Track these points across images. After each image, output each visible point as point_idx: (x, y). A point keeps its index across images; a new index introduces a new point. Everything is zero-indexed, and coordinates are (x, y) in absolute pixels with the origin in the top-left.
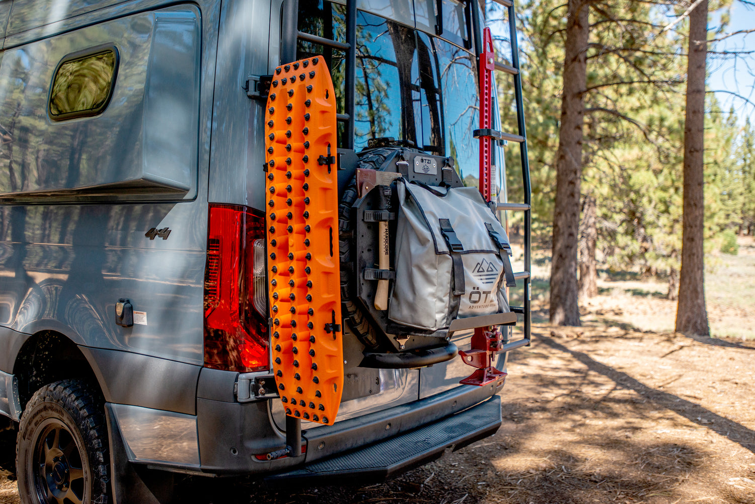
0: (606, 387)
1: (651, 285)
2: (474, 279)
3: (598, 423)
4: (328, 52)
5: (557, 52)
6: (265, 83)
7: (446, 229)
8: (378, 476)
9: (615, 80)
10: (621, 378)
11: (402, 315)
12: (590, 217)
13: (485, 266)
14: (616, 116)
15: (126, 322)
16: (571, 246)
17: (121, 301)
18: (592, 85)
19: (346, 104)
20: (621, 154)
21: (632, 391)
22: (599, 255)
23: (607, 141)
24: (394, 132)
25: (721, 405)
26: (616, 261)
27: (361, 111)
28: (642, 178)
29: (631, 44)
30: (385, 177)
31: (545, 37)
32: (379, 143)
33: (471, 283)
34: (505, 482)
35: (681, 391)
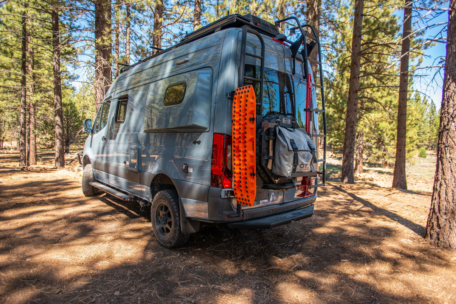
0: (360, 206)
1: (387, 169)
2: (302, 160)
3: (353, 219)
4: (254, 83)
5: (347, 74)
6: (233, 93)
7: (292, 142)
8: (268, 227)
9: (371, 86)
10: (366, 203)
11: (277, 171)
12: (361, 141)
13: (306, 156)
14: (372, 100)
15: (186, 171)
16: (351, 152)
17: (185, 164)
18: (362, 88)
19: (259, 99)
20: (374, 116)
21: (369, 208)
22: (365, 156)
23: (369, 110)
24: (277, 109)
25: (405, 214)
26: (371, 159)
27: (265, 99)
28: (384, 125)
29: (379, 71)
30: (272, 125)
31: (342, 68)
32: (271, 113)
33: (301, 161)
34: (315, 236)
35: (390, 209)
